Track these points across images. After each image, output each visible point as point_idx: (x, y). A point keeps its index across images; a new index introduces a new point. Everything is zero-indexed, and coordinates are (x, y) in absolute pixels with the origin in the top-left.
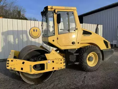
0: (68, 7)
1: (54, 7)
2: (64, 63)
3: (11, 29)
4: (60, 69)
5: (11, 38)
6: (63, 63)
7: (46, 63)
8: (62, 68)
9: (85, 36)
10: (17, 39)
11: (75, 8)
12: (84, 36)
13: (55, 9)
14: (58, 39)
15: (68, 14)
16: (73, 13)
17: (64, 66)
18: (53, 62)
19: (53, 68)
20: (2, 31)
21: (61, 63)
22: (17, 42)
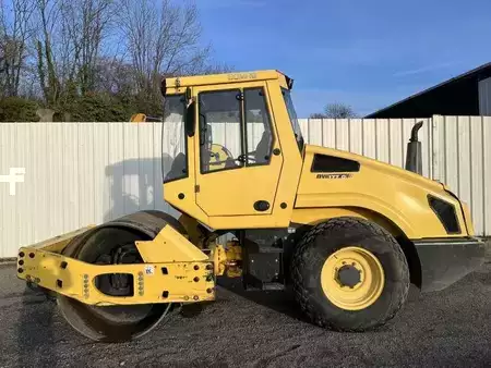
0: (242, 74)
1: (185, 81)
2: (208, 280)
3: (132, 155)
4: (191, 300)
5: (132, 185)
6: (203, 280)
7: (137, 271)
8: (201, 299)
9: (327, 177)
10: (150, 189)
11: (272, 73)
12: (319, 177)
13: (188, 87)
14: (197, 189)
15: (240, 100)
16: (260, 94)
17: (209, 291)
18: (165, 271)
19: (165, 294)
20: (106, 164)
21: (196, 280)
22: (150, 198)
